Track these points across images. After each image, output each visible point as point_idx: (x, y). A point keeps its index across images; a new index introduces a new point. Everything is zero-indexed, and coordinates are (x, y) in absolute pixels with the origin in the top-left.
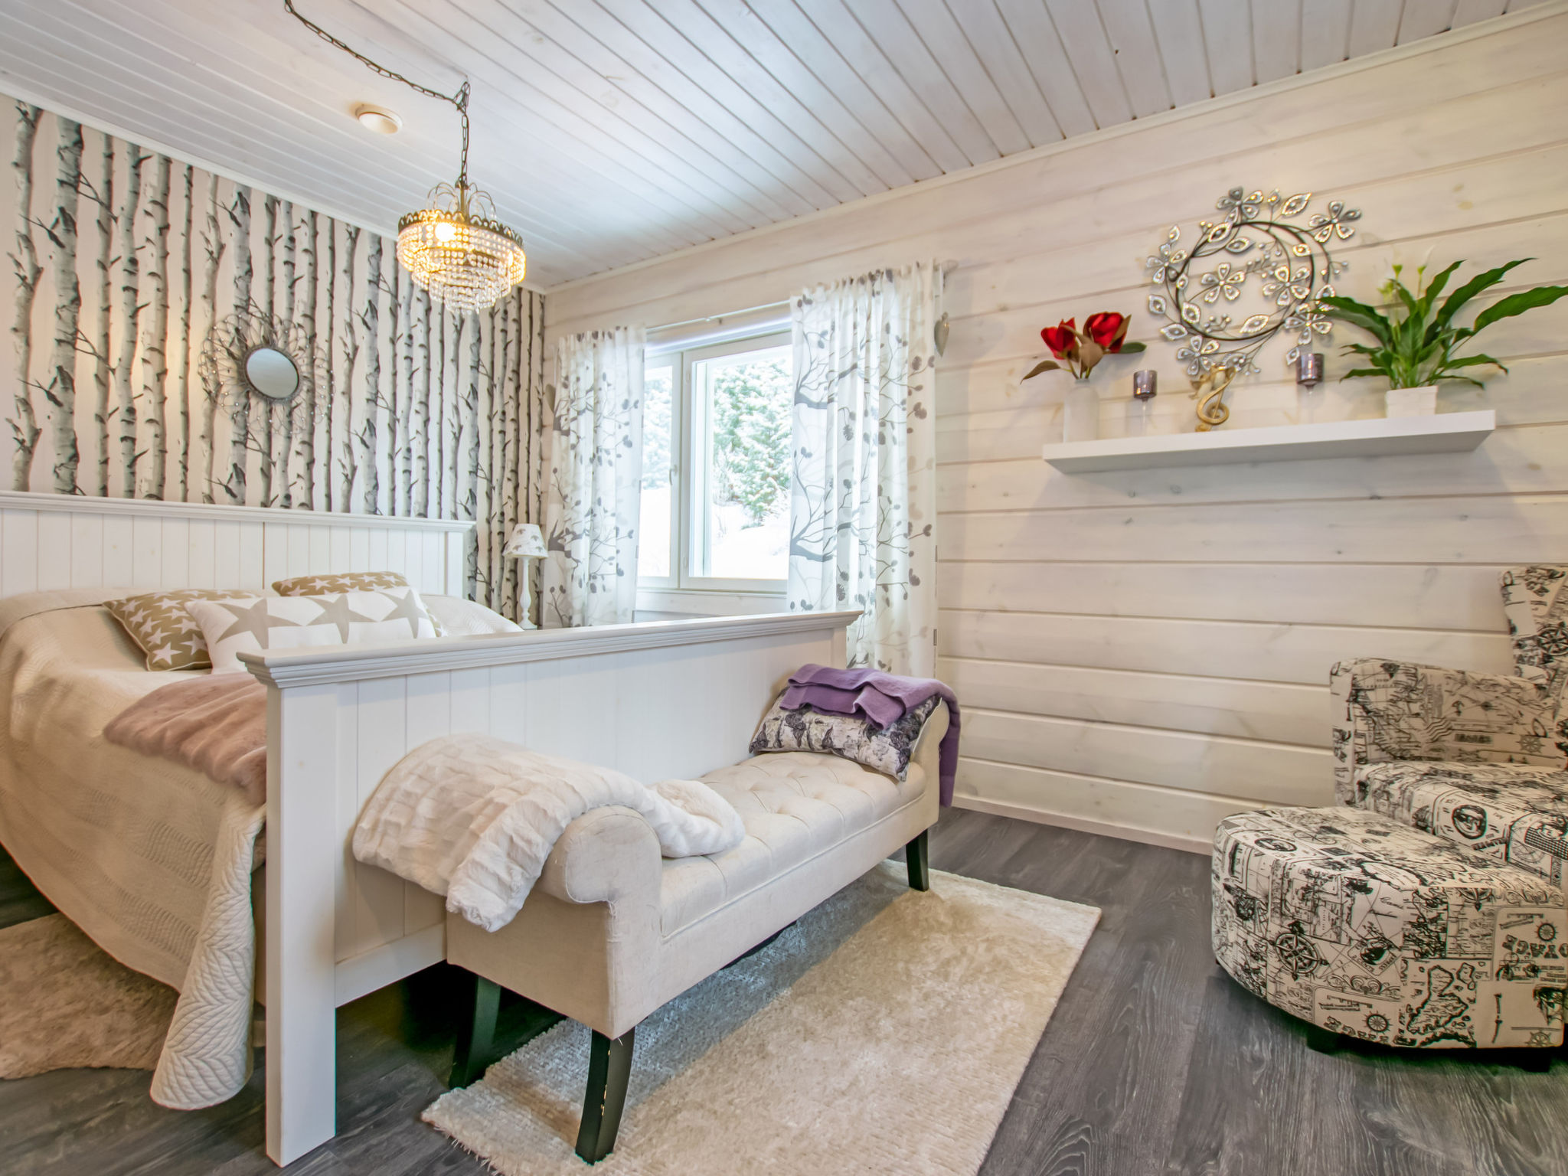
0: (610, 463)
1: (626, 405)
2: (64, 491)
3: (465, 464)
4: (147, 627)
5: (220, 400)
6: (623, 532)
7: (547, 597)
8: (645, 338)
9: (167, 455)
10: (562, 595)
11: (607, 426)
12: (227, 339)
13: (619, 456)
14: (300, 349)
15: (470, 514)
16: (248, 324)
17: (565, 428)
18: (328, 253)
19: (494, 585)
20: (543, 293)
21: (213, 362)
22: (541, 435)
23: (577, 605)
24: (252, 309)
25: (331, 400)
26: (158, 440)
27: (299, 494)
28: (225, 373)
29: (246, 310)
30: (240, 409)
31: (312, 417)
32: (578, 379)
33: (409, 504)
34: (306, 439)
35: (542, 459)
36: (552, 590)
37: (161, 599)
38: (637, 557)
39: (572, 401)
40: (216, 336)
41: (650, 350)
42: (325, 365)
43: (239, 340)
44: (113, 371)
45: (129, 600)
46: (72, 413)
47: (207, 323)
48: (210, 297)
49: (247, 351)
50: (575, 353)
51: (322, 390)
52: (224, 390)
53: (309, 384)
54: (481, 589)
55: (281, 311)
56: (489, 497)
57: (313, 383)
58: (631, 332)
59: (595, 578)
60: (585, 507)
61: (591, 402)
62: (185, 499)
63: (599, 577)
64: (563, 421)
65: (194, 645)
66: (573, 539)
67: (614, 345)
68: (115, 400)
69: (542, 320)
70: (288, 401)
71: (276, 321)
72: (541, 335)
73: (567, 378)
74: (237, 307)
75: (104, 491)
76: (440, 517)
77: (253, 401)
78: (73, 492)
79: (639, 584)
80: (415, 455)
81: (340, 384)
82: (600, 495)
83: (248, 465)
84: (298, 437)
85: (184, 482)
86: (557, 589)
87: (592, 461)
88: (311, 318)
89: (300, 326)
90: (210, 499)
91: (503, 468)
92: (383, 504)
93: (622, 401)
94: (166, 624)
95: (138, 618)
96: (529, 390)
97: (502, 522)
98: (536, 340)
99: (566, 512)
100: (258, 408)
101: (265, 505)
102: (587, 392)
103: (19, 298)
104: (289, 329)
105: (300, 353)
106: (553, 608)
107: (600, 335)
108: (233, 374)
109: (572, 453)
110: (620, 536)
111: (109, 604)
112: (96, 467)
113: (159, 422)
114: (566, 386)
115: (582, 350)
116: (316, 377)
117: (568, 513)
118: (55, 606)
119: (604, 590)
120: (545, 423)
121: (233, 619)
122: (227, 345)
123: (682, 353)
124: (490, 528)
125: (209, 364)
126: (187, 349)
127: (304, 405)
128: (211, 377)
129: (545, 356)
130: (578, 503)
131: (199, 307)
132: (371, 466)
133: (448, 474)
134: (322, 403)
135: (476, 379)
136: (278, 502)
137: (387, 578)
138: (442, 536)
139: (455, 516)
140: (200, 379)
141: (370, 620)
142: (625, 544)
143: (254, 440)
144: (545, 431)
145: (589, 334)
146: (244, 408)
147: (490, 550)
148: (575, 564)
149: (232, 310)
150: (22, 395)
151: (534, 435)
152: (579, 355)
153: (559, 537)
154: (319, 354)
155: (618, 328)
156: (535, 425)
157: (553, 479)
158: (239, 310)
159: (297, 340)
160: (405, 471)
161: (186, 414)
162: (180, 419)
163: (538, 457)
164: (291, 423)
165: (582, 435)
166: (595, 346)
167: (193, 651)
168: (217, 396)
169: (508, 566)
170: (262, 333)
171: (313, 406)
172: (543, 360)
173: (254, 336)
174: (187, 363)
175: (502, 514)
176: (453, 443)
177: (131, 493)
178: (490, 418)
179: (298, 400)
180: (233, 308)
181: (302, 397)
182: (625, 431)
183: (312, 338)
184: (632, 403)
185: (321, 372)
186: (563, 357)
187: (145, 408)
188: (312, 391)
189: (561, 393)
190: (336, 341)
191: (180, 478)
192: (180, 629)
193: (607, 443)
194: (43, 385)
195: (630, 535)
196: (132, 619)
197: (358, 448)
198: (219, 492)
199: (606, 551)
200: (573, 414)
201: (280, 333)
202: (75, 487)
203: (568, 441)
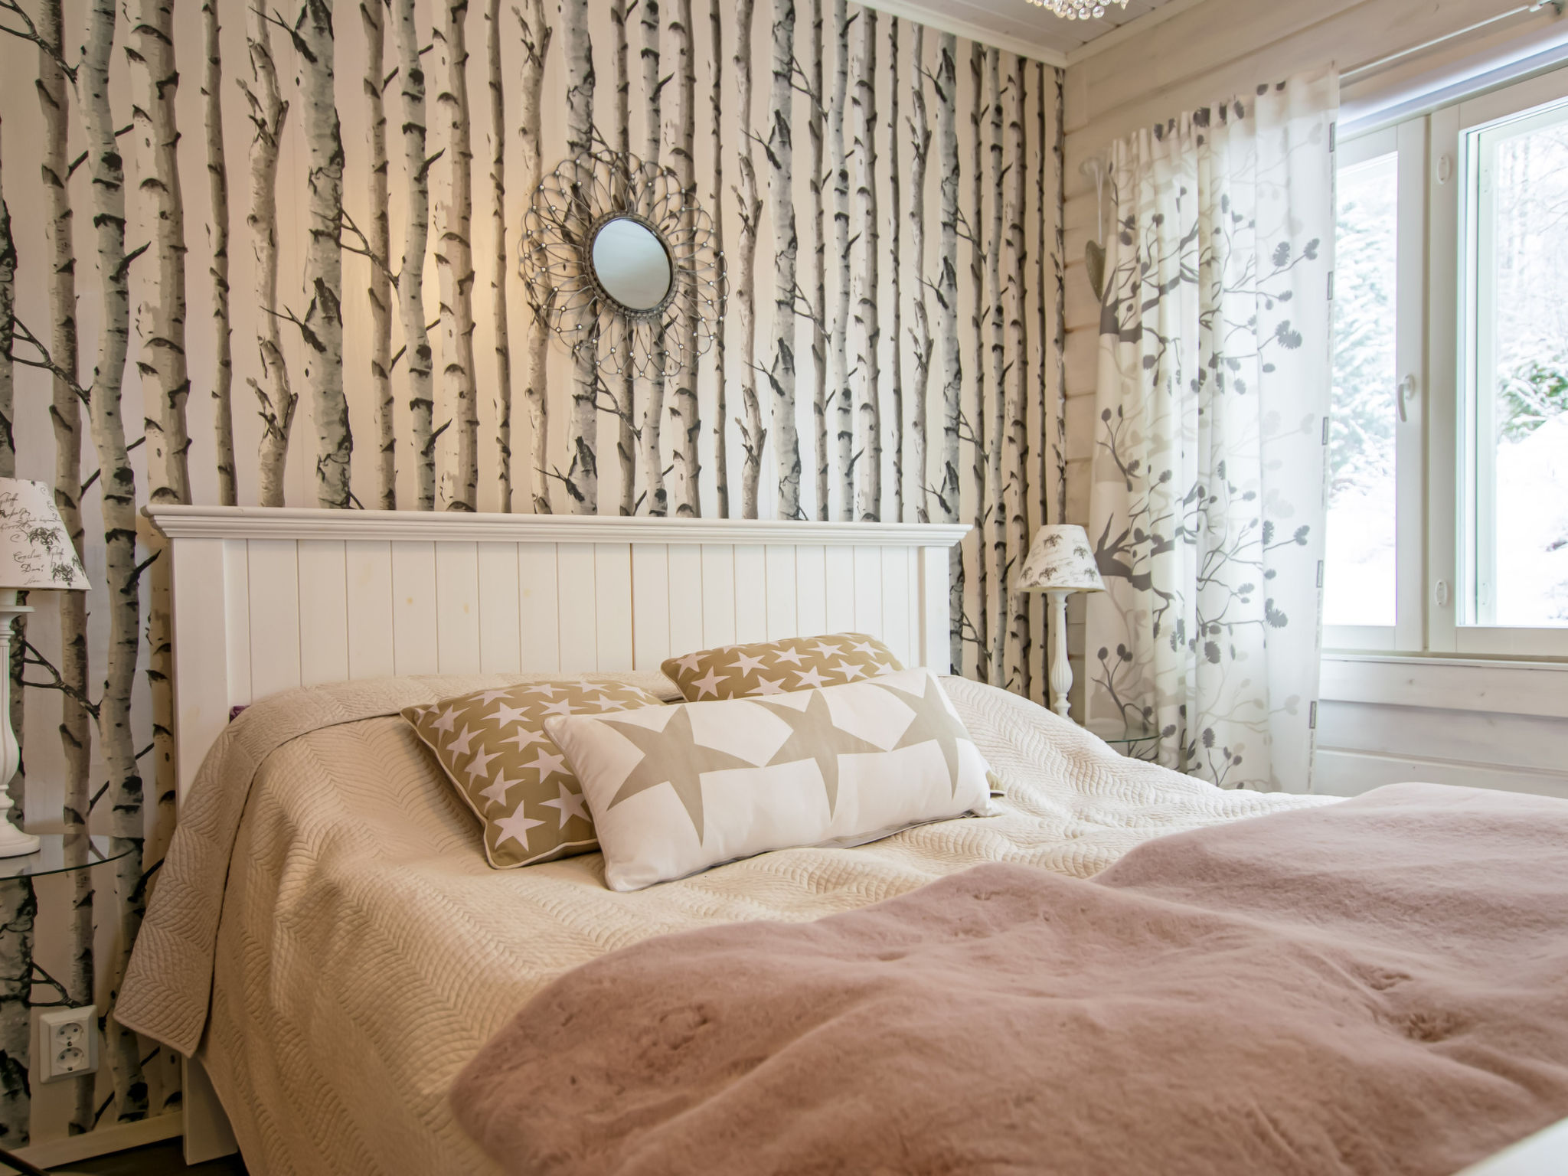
0: (1240, 387)
1: (1281, 256)
2: (333, 504)
3: (938, 417)
4: (479, 767)
5: (553, 322)
6: (1284, 531)
7: (1093, 668)
8: (1335, 95)
9: (479, 429)
10: (1124, 665)
11: (1233, 308)
12: (561, 205)
13: (1268, 368)
14: (672, 215)
15: (948, 510)
16: (591, 176)
17: (1129, 326)
18: (709, 25)
19: (991, 647)
20: (1062, 64)
21: (541, 250)
22: (1063, 349)
23: (1168, 685)
24: (596, 148)
25: (723, 305)
26: (465, 401)
27: (677, 491)
28: (559, 270)
29: (587, 150)
30: (583, 335)
31: (694, 341)
32: (1158, 220)
33: (850, 498)
34: (686, 385)
35: (1065, 396)
36: (1103, 654)
37: (495, 705)
38: (1319, 584)
39: (1146, 267)
40: (544, 204)
41: (1348, 121)
42: (712, 243)
43: (578, 206)
44: (396, 281)
45: (443, 706)
46: (339, 362)
47: (529, 182)
48: (532, 131)
49: (592, 226)
50: (1150, 165)
51: (707, 293)
52: (559, 302)
53: (687, 280)
54: (971, 652)
55: (640, 147)
56: (980, 477)
57: (694, 279)
58: (1298, 90)
59: (1215, 630)
60: (1181, 483)
61: (1193, 262)
62: (507, 509)
63: (1224, 630)
64: (1122, 313)
65: (563, 806)
66: (1154, 552)
67: (1251, 131)
68: (401, 337)
69: (1061, 121)
70: (654, 314)
71: (633, 165)
72: (1059, 149)
73: (1131, 222)
74: (573, 145)
75: (390, 500)
76: (900, 520)
77: (603, 321)
78: (345, 504)
79: (1325, 643)
80: (856, 402)
81: (735, 278)
82: (1223, 455)
83: (599, 441)
84: (675, 381)
85: (505, 477)
86: (1113, 653)
87: (1197, 386)
88: (686, 154)
89: (671, 172)
90: (545, 506)
91: (1002, 417)
92: (809, 501)
93: (1273, 248)
94: (512, 759)
95: (460, 746)
96: (1040, 262)
97: (1001, 523)
98: (1051, 159)
99: (1134, 497)
100: (611, 332)
101: (626, 511)
102: (1183, 242)
103: (256, 161)
104: (653, 179)
105: (672, 223)
106: (1104, 689)
107: (1215, 116)
108: (571, 271)
109: (1147, 375)
110: (1273, 542)
111: (411, 714)
112: (377, 458)
113: (462, 369)
114: (1127, 240)
115: (1167, 156)
116: (698, 267)
117: (1141, 498)
118: (329, 719)
119: (1233, 655)
120: (1069, 325)
121: (632, 756)
122: (561, 217)
123: (1427, 116)
124: (982, 536)
125: (535, 257)
126: (503, 230)
127: (681, 320)
128: (539, 280)
129: (1067, 193)
130: (1165, 477)
131: (518, 148)
132: (788, 429)
133: (911, 435)
134: (707, 313)
135: (953, 247)
136: (645, 506)
137: (860, 648)
138: (913, 556)
139: (925, 516)
140: (522, 284)
141: (874, 749)
142: (1286, 557)
143: (607, 392)
144: (1070, 339)
145: (1186, 117)
146: (590, 332)
147: (983, 579)
148: (1161, 603)
149: (565, 152)
150: (268, 336)
151: (1052, 349)
152: (1159, 168)
153: (1115, 548)
154: (702, 223)
155: (1262, 89)
156: (1052, 331)
157: (1102, 432)
158: (577, 150)
159: (666, 198)
160: (841, 435)
161: (503, 351)
162: (495, 359)
163: (1058, 394)
164: (661, 355)
165: (1170, 333)
166: (1200, 140)
167: (564, 820)
168: (548, 315)
169: (1014, 607)
170: (613, 192)
171: (694, 321)
172: (1063, 199)
173: (601, 200)
174: (502, 258)
175: (1002, 508)
176: (917, 375)
177: (429, 501)
178: (977, 323)
179: (673, 310)
180: (567, 148)
181: (678, 307)
182: (1283, 312)
183: (689, 193)
184: (1298, 249)
185: (704, 256)
186: (1122, 180)
187: (444, 347)
188: (692, 293)
189: (1118, 255)
190: (727, 196)
191: (499, 469)
192: (537, 771)
193: (1234, 343)
194: (296, 315)
195: (1301, 536)
196: (450, 747)
197: (766, 395)
198: (558, 493)
199: (1240, 572)
200: (1147, 293)
201: (639, 189)
202: (349, 495)
203: (1137, 352)
